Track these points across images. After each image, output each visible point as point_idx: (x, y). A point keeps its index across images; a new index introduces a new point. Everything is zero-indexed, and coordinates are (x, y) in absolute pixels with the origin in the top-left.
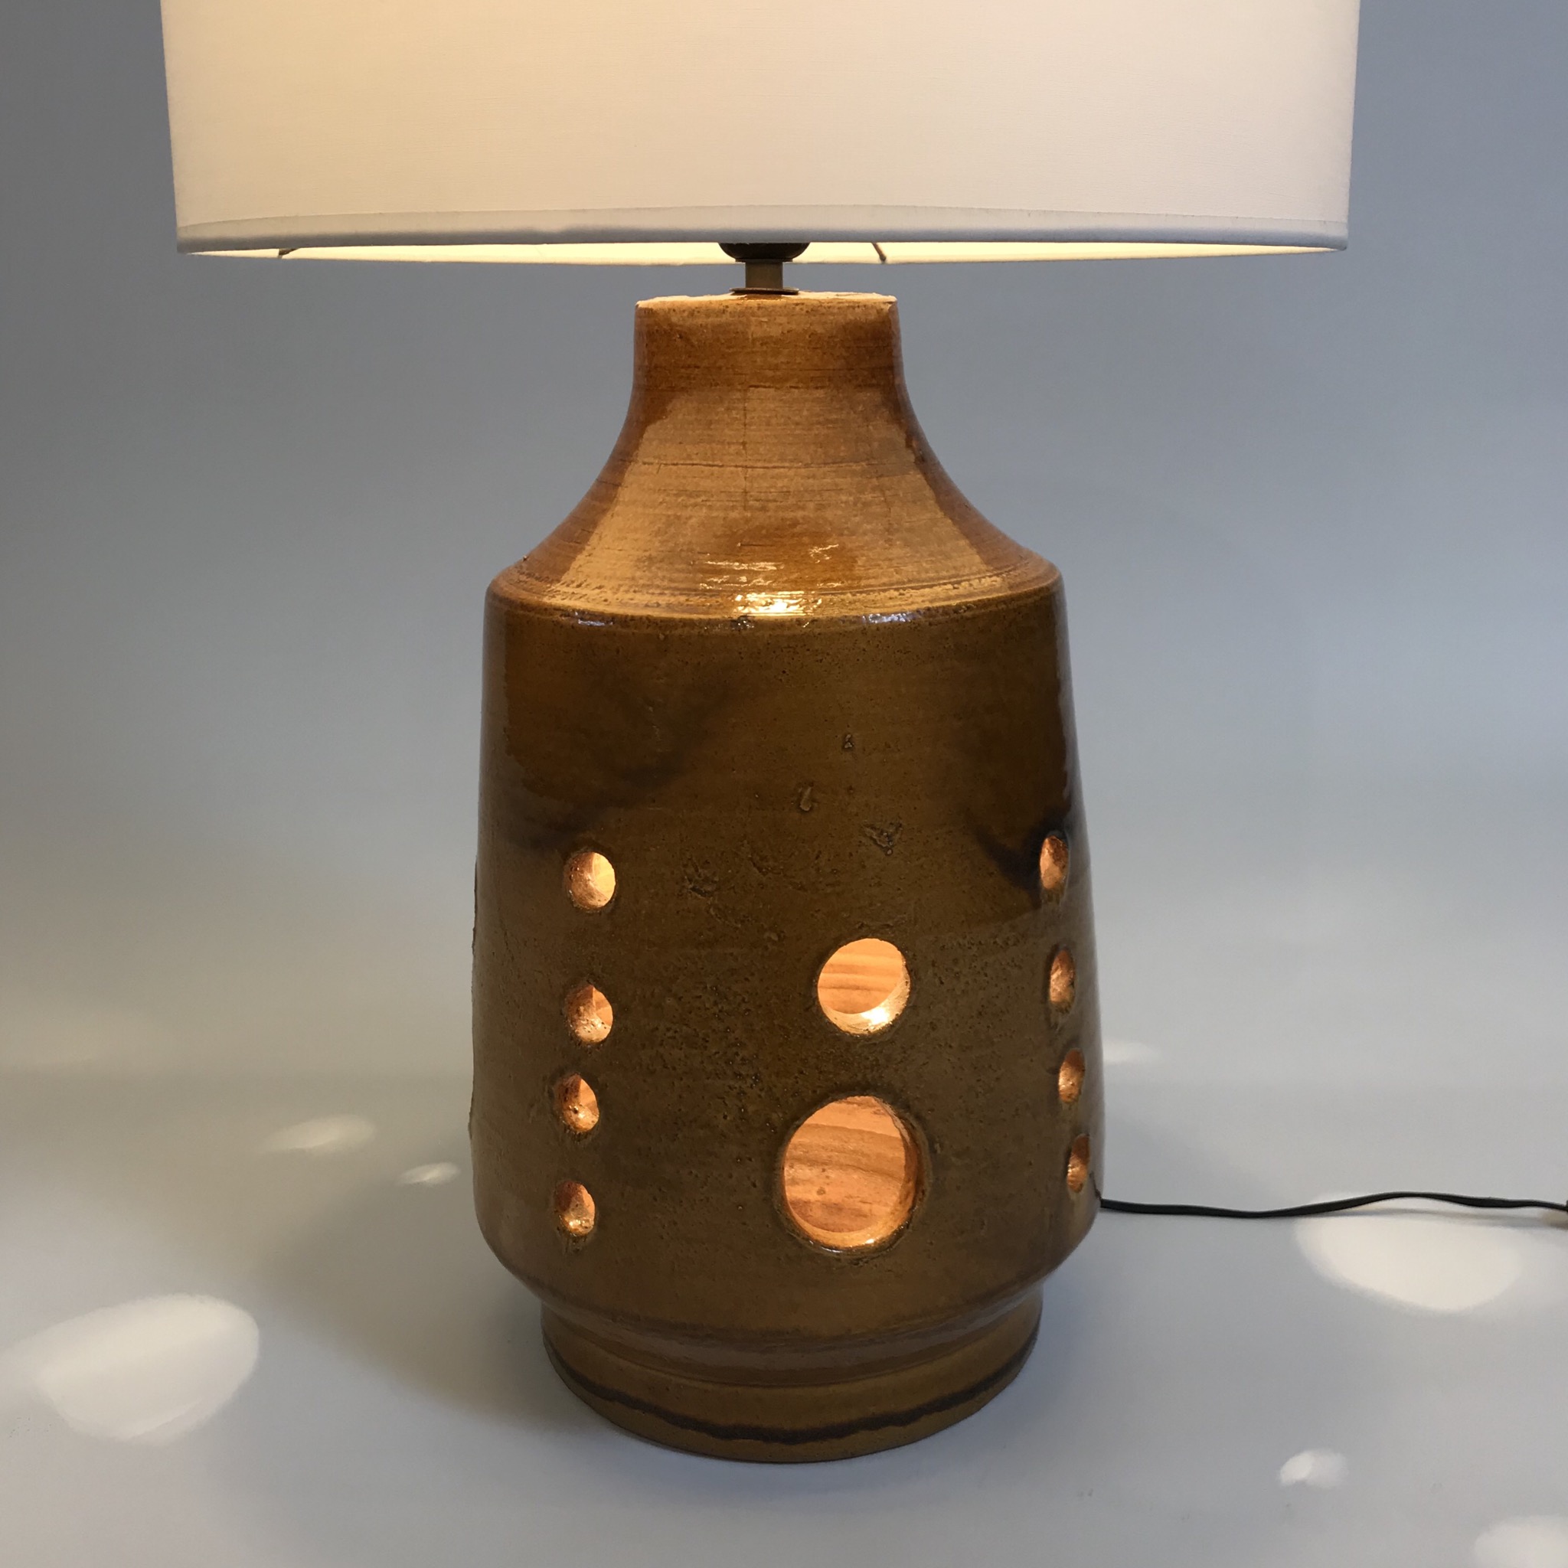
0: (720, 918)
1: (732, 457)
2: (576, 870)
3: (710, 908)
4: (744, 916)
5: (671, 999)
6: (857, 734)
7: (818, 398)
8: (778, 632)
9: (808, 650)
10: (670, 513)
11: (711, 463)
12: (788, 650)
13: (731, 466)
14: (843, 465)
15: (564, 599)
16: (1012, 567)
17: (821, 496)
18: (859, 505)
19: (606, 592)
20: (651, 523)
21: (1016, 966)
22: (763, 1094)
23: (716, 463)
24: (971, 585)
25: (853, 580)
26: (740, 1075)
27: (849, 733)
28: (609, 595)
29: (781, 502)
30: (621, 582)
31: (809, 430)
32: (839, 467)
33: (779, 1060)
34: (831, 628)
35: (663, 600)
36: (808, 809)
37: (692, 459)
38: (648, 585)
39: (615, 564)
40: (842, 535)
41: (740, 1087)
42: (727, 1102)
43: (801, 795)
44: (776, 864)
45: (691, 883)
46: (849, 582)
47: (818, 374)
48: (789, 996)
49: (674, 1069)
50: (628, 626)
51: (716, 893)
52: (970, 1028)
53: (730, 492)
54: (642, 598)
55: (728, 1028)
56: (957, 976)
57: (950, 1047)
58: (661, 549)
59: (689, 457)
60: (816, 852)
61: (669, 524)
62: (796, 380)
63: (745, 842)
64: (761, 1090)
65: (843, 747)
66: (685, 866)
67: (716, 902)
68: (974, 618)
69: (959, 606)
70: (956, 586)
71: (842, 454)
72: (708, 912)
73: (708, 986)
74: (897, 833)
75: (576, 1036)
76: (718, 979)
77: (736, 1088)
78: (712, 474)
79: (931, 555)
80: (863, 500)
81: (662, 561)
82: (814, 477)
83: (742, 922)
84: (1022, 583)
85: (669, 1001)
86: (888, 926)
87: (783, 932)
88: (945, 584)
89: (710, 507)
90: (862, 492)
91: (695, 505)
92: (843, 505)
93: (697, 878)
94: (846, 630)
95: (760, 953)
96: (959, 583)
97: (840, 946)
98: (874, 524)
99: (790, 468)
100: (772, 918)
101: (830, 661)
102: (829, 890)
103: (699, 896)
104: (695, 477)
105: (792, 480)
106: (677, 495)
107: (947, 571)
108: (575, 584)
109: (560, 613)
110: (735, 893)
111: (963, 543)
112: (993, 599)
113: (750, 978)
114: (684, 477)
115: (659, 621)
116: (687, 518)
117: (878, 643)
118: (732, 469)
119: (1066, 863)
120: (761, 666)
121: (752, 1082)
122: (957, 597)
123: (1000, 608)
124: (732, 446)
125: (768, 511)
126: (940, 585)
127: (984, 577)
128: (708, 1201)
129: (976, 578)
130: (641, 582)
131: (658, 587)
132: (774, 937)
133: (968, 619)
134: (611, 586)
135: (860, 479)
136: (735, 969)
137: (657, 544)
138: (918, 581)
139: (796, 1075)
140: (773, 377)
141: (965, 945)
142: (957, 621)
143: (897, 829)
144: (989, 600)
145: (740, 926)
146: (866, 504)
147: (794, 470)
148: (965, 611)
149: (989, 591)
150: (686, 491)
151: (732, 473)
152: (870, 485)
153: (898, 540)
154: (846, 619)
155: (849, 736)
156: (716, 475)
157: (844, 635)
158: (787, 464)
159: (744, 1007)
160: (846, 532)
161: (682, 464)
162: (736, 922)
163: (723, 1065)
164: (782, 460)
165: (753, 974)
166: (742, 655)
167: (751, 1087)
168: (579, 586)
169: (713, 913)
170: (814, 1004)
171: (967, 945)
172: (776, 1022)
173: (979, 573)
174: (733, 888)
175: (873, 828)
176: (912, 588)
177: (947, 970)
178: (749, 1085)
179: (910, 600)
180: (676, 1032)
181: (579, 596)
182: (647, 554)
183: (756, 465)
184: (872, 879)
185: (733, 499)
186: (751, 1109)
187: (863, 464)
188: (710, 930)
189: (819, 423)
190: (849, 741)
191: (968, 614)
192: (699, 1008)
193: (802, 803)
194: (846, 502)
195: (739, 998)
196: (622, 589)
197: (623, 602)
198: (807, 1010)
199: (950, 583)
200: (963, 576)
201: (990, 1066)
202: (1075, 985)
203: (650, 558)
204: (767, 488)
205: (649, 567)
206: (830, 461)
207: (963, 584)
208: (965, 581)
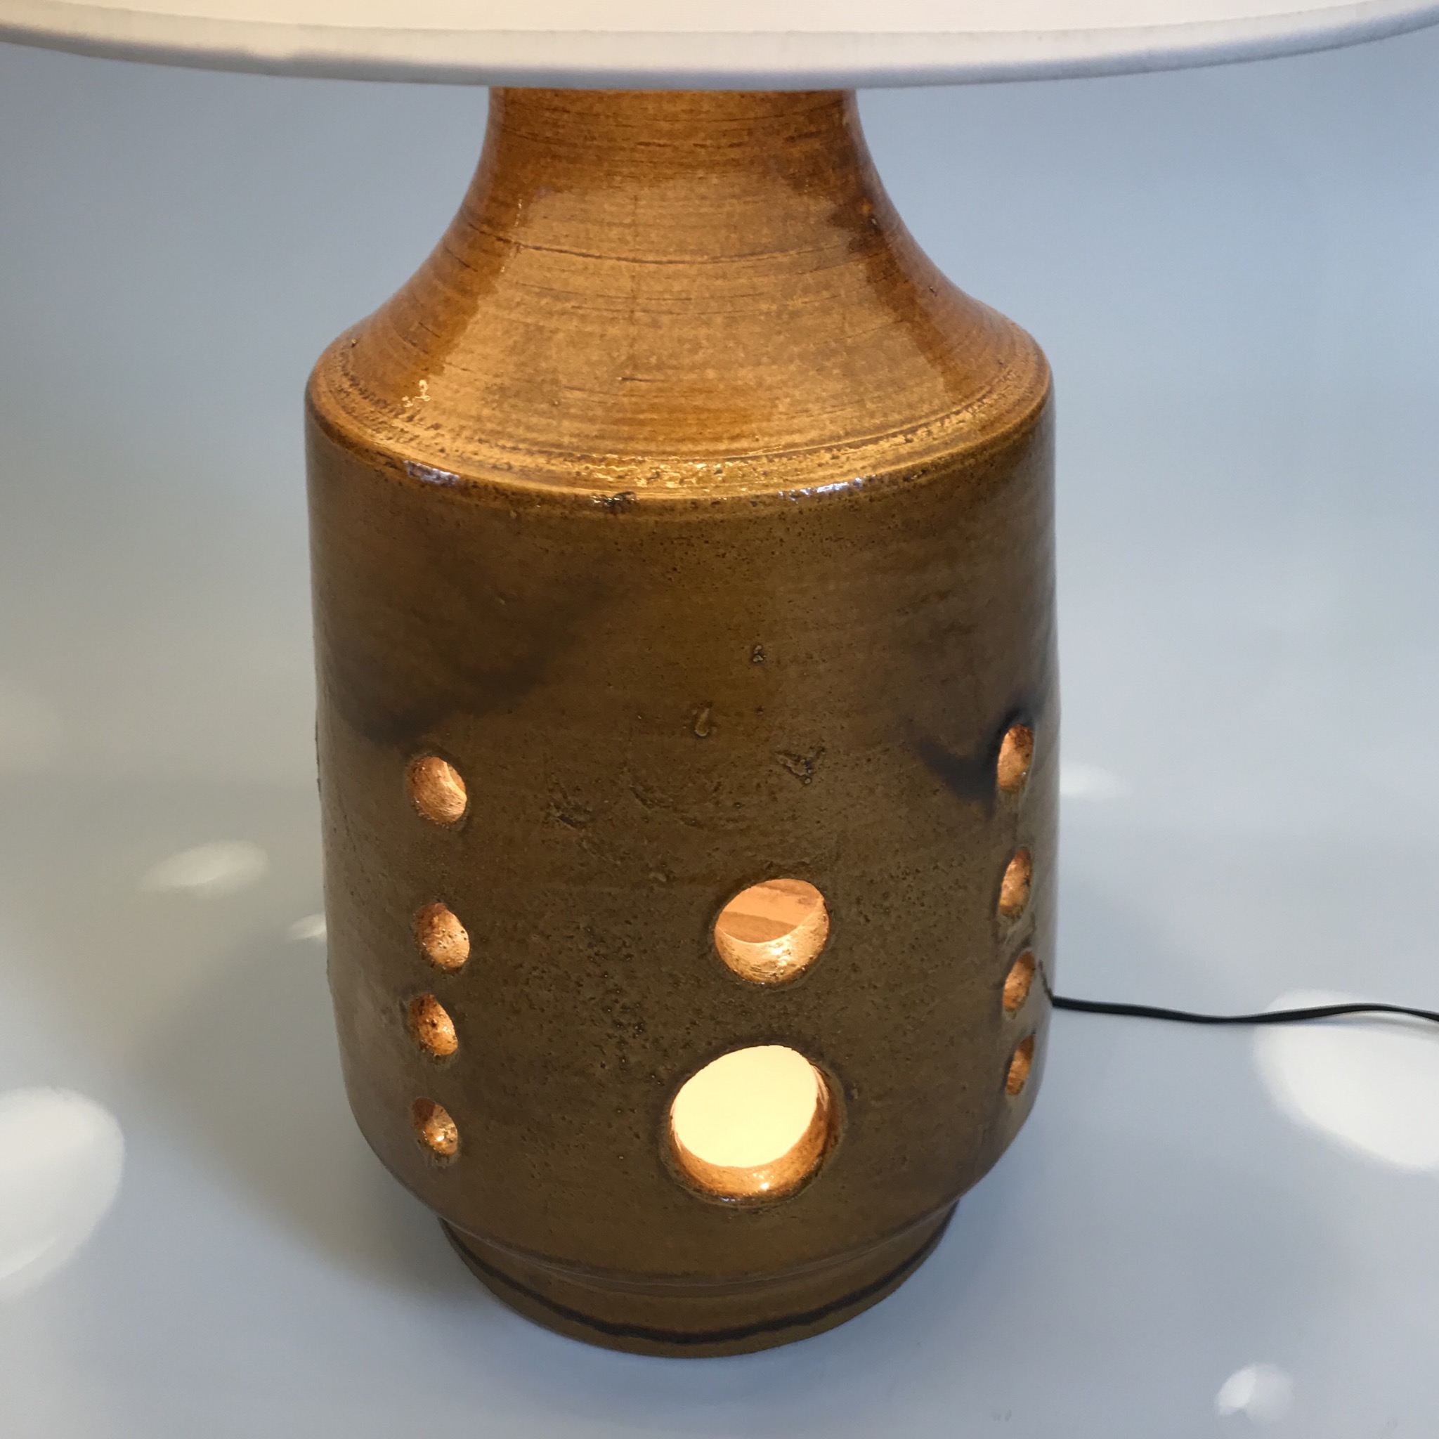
0: (594, 853)
1: (613, 245)
2: (421, 769)
3: (582, 841)
4: (624, 853)
5: (538, 936)
6: (770, 645)
7: (733, 160)
8: (667, 517)
9: (707, 542)
10: (529, 321)
11: (584, 251)
12: (681, 541)
13: (611, 258)
14: (765, 256)
15: (390, 439)
16: (987, 389)
17: (733, 304)
18: (785, 317)
19: (443, 435)
20: (506, 332)
21: (960, 887)
22: (648, 1045)
23: (591, 252)
24: (929, 433)
25: (771, 435)
26: (621, 1024)
27: (760, 645)
28: (446, 441)
29: (678, 314)
30: (463, 423)
31: (719, 206)
32: (759, 260)
33: (668, 1009)
34: (739, 514)
35: (516, 460)
36: (705, 735)
37: (559, 244)
38: (499, 433)
39: (457, 391)
40: (759, 364)
41: (621, 1037)
42: (605, 1051)
43: (696, 717)
44: (664, 796)
45: (558, 811)
46: (766, 439)
47: (734, 125)
48: (680, 942)
49: (543, 1010)
50: (470, 495)
51: (590, 824)
52: (901, 964)
53: (609, 296)
54: (490, 454)
55: (606, 973)
56: (887, 912)
57: (875, 987)
58: (517, 376)
59: (556, 239)
60: (715, 784)
61: (528, 339)
62: (702, 135)
63: (625, 769)
64: (646, 1040)
65: (751, 660)
66: (551, 791)
67: (590, 835)
68: (931, 484)
69: (912, 470)
70: (909, 436)
71: (764, 240)
72: (580, 845)
73: (582, 926)
74: (818, 758)
75: (429, 956)
76: (593, 919)
77: (616, 1037)
78: (586, 268)
79: (879, 387)
80: (790, 308)
81: (517, 395)
82: (724, 276)
83: (622, 859)
84: (998, 419)
85: (535, 938)
86: (804, 864)
87: (672, 872)
88: (894, 435)
89: (583, 318)
90: (789, 295)
91: (563, 313)
92: (762, 318)
93: (565, 804)
94: (758, 515)
95: (644, 895)
96: (913, 431)
97: (744, 889)
98: (804, 345)
99: (692, 263)
100: (659, 857)
101: (735, 555)
102: (731, 826)
103: (569, 826)
104: (564, 271)
105: (694, 281)
106: (540, 295)
107: (899, 413)
108: (405, 416)
109: (382, 460)
110: (613, 825)
111: (921, 360)
112: (958, 454)
113: (632, 921)
114: (549, 269)
115: (509, 494)
116: (551, 332)
117: (801, 530)
118: (613, 262)
119: (1031, 751)
120: (644, 561)
121: (634, 1032)
122: (911, 455)
123: (967, 463)
124: (614, 228)
125: (660, 328)
126: (888, 436)
127: (948, 417)
128: (584, 1148)
129: (936, 420)
130: (489, 426)
131: (510, 436)
132: (663, 879)
133: (922, 487)
134: (450, 427)
135: (788, 276)
136: (614, 911)
137: (511, 368)
138: (859, 433)
139: (688, 1026)
140: (671, 131)
141: (898, 877)
142: (909, 491)
143: (818, 754)
144: (952, 456)
145: (619, 863)
146: (795, 315)
147: (697, 266)
148: (919, 477)
149: (952, 440)
150: (552, 289)
151: (612, 268)
152: (800, 285)
153: (835, 366)
154: (758, 500)
155: (759, 647)
156: (591, 271)
157: (755, 523)
158: (687, 258)
159: (624, 951)
160: (765, 359)
161: (548, 249)
162: (615, 860)
163: (601, 1011)
164: (682, 250)
165: (635, 917)
166: (619, 547)
167: (634, 1037)
168: (410, 419)
169: (585, 847)
170: (710, 951)
171: (901, 876)
172: (664, 969)
173: (942, 410)
174: (611, 820)
175: (788, 754)
176: (850, 446)
177: (874, 906)
178: (631, 1034)
179: (846, 468)
180: (544, 972)
181: (408, 436)
182: (498, 381)
183: (644, 259)
184: (786, 812)
185: (612, 307)
186: (633, 1059)
187: (793, 252)
188: (582, 865)
189: (733, 196)
190: (759, 654)
191: (923, 480)
192: (571, 949)
193: (697, 727)
194: (768, 314)
195: (618, 943)
196: (466, 433)
197: (465, 456)
198: (703, 956)
199: (901, 432)
200: (921, 418)
201: (922, 1001)
202: (1031, 883)
203: (502, 389)
204: (660, 292)
205: (500, 403)
206: (747, 251)
207: (919, 432)
208: (921, 426)
